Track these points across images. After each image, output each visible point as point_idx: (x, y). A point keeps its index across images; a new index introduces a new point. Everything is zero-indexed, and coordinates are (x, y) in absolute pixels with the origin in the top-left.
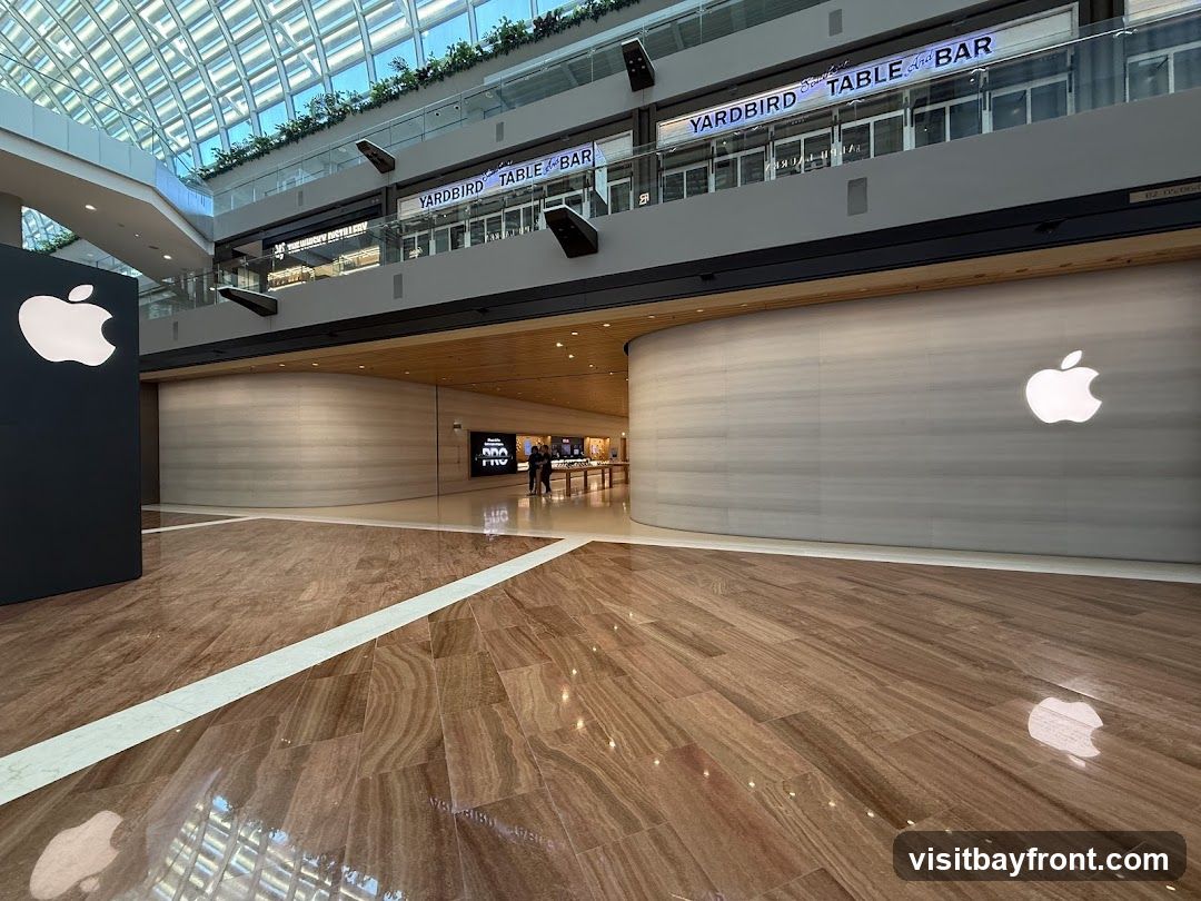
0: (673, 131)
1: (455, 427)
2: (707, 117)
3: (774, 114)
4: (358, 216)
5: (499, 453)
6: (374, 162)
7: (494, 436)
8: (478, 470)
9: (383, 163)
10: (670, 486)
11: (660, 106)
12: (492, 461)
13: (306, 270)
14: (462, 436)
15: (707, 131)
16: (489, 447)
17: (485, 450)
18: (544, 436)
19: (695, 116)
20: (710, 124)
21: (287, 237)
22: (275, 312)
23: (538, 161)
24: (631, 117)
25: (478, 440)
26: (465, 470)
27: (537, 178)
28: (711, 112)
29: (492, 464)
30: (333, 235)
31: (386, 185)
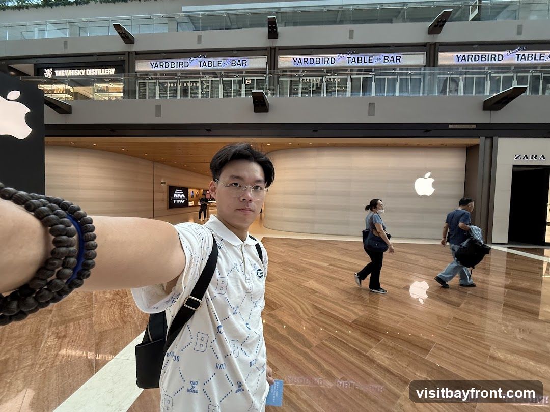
0: (285, 61)
1: (162, 183)
2: (300, 59)
3: (326, 65)
4: (109, 64)
5: (181, 197)
6: (122, 37)
7: (179, 188)
8: (172, 205)
9: (127, 38)
10: (290, 214)
11: (281, 49)
12: (178, 201)
13: (69, 87)
14: (165, 188)
15: (300, 65)
16: (177, 194)
17: (175, 195)
18: (199, 189)
19: (295, 57)
20: (301, 62)
21: (54, 66)
22: (70, 112)
23: (220, 59)
24: (267, 50)
25: (172, 190)
26: (165, 205)
27: (219, 67)
28: (302, 57)
29: (178, 202)
30: (91, 72)
31: (129, 51)
